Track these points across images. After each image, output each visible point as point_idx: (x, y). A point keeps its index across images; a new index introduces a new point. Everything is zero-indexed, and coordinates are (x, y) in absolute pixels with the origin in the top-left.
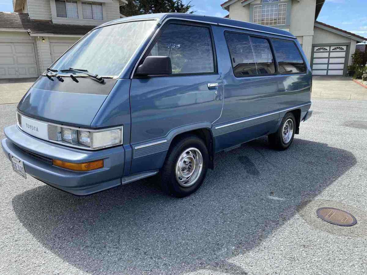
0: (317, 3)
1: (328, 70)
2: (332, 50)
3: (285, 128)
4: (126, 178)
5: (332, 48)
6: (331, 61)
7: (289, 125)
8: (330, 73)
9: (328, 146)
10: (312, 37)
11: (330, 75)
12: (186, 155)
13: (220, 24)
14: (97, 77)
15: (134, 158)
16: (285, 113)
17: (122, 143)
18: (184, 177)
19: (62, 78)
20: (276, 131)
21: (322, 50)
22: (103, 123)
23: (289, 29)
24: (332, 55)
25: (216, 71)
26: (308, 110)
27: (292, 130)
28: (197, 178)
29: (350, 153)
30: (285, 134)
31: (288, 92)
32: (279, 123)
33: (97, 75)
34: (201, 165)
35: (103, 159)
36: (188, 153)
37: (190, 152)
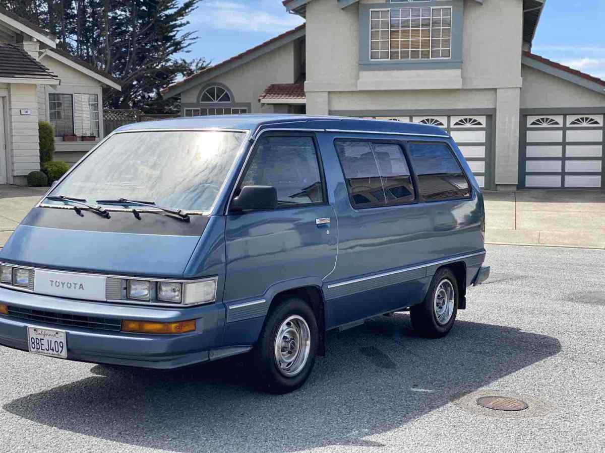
0: (524, 9)
1: (563, 174)
2: (571, 124)
3: (439, 296)
4: (215, 352)
5: (570, 119)
6: (571, 151)
7: (446, 290)
8: (570, 181)
9: (521, 331)
10: (519, 91)
11: (568, 188)
12: (287, 327)
13: (327, 130)
14: (180, 213)
15: (227, 322)
16: (437, 268)
17: (214, 300)
18: (284, 362)
19: (109, 212)
20: (422, 299)
21: (545, 125)
22: (198, 271)
23: (462, 69)
24: (571, 136)
25: (326, 200)
26: (481, 264)
27: (453, 301)
28: (304, 362)
29: (556, 340)
30: (441, 308)
31: (463, 229)
32: (427, 288)
33: (180, 211)
34: (309, 342)
35: (195, 319)
36: (288, 324)
37: (292, 323)
